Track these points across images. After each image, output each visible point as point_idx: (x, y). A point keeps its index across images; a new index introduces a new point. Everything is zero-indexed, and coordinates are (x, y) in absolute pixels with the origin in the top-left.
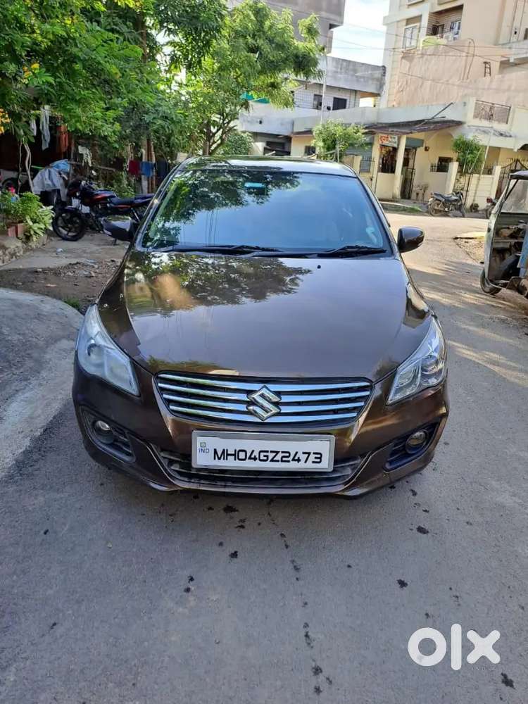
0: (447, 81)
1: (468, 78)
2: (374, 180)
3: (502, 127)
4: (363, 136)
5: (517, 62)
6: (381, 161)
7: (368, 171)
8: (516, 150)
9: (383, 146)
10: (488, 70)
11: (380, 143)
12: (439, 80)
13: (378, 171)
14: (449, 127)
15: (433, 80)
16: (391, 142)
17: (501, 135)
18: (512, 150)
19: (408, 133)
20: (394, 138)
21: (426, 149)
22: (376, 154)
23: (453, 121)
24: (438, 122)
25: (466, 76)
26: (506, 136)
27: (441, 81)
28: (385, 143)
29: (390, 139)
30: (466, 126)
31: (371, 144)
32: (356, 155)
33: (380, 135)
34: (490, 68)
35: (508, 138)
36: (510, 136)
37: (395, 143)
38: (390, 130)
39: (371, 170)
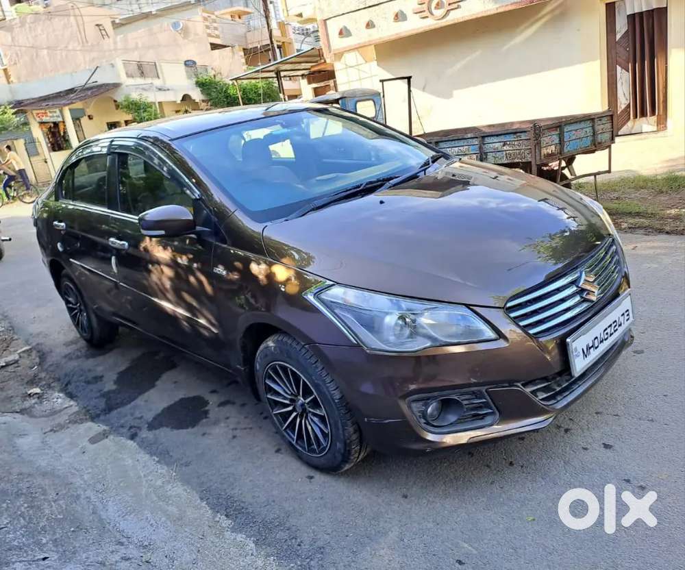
0: (66, 47)
1: (87, 42)
2: (49, 161)
3: (157, 82)
4: (14, 116)
5: (124, 22)
6: (47, 140)
7: (37, 154)
8: (179, 102)
9: (42, 123)
10: (104, 33)
11: (38, 119)
12: (57, 47)
13: (49, 151)
14: (108, 90)
15: (48, 48)
16: (52, 116)
17: (160, 89)
18: (175, 102)
19: (69, 104)
20: (55, 112)
21: (90, 118)
22: (38, 133)
23: (108, 85)
24: (91, 88)
25: (84, 40)
26: (165, 90)
27: (59, 48)
28: (45, 119)
29: (49, 114)
30: (122, 87)
31: (26, 124)
32: (16, 139)
33: (35, 112)
34: (104, 30)
35: (167, 92)
36: (168, 90)
37: (58, 116)
38: (44, 104)
39: (40, 151)
